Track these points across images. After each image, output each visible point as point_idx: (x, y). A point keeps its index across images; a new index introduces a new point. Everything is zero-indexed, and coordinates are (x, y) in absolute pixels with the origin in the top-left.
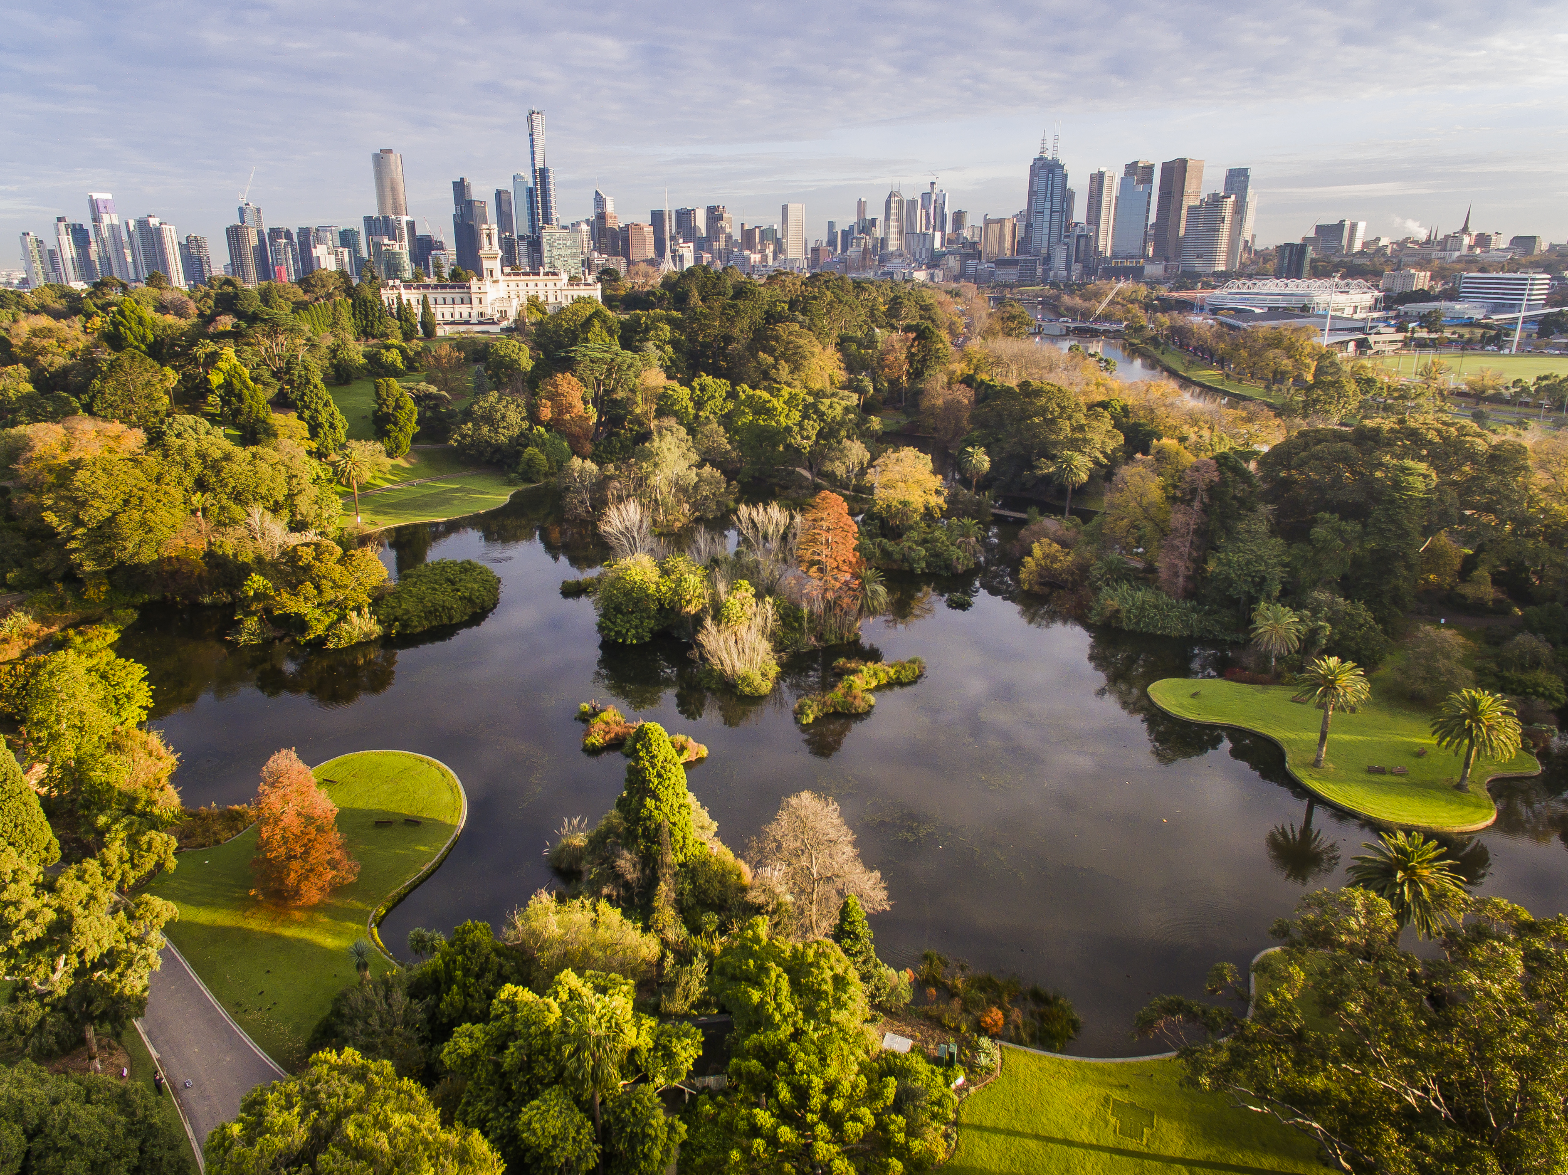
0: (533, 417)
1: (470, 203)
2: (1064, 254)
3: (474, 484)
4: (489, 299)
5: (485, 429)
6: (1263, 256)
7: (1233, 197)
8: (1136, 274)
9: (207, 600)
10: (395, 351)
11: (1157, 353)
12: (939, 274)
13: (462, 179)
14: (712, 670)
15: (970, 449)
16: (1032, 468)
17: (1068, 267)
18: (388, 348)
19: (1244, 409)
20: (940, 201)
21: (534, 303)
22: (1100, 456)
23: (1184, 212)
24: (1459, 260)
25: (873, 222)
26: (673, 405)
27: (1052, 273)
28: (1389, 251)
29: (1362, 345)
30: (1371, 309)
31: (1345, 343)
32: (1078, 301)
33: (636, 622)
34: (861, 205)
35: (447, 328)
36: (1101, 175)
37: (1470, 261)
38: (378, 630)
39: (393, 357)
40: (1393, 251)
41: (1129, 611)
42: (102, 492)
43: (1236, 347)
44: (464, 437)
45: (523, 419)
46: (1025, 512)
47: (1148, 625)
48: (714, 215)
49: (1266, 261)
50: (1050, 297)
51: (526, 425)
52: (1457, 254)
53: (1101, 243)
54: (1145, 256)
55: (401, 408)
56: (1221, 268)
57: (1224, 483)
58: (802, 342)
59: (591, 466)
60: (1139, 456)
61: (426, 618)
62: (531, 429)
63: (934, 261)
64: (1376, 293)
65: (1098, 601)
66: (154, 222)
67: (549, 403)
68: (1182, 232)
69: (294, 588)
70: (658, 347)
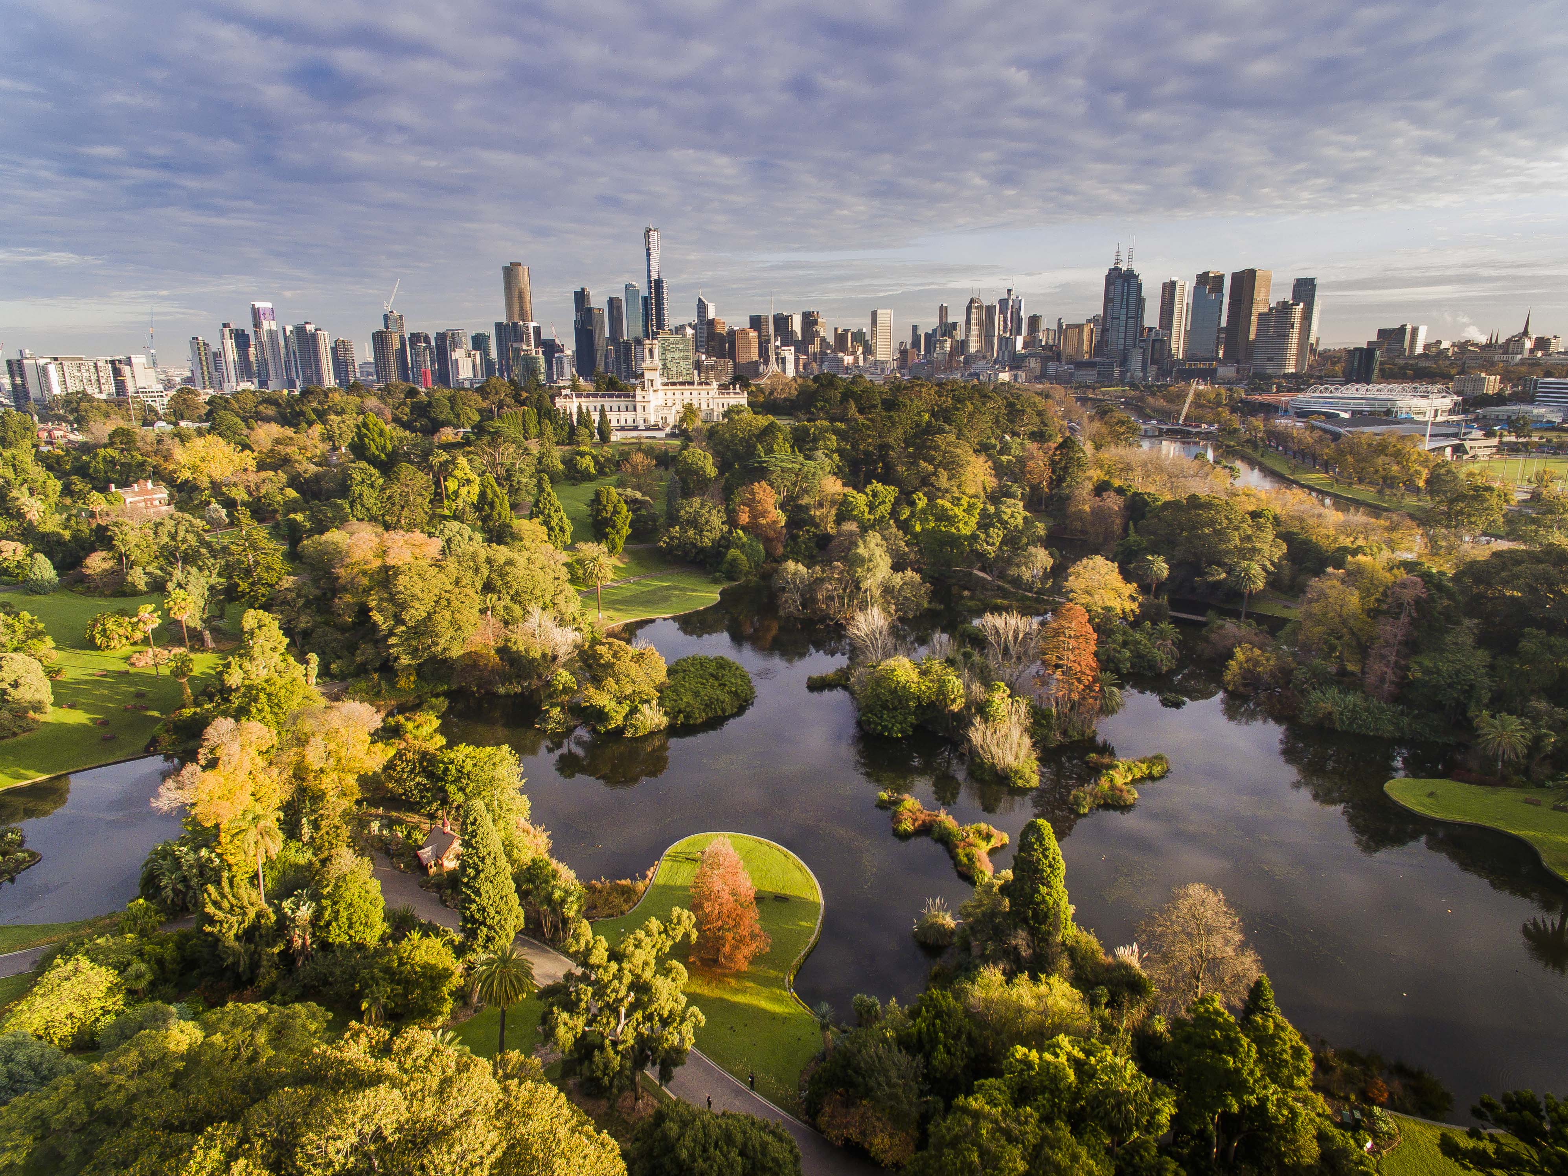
0: (732, 521)
1: (590, 310)
2: (1140, 358)
3: (685, 582)
4: (651, 408)
5: (691, 533)
6: (1327, 357)
7: (1302, 305)
8: (1208, 375)
9: (502, 690)
10: (588, 458)
11: (1257, 455)
12: (1022, 375)
13: (583, 289)
14: (983, 763)
15: (1150, 558)
16: (1202, 574)
17: (1144, 369)
18: (582, 454)
19: (1386, 519)
20: (1017, 306)
21: (689, 411)
22: (1268, 563)
23: (1254, 318)
24: (1523, 362)
25: (954, 325)
26: (852, 510)
27: (1129, 374)
28: (1450, 353)
29: (1458, 450)
30: (1451, 412)
31: (1443, 448)
32: (1162, 403)
33: (900, 718)
34: (943, 311)
35: (619, 433)
36: (1173, 284)
37: (1533, 363)
38: (665, 721)
39: (587, 463)
40: (1454, 353)
41: (1341, 713)
42: (420, 595)
43: (1341, 453)
44: (672, 539)
45: (723, 523)
46: (1203, 615)
47: (1360, 727)
48: (809, 320)
49: (1334, 364)
50: (1132, 398)
51: (725, 528)
52: (1519, 357)
53: (1174, 346)
54: (1216, 359)
55: (619, 513)
56: (1292, 370)
57: (1431, 599)
58: (959, 451)
59: (802, 569)
60: (1330, 570)
61: (704, 711)
62: (730, 532)
63: (1016, 362)
64: (1455, 397)
65: (1308, 703)
66: (310, 328)
67: (747, 509)
68: (1252, 336)
69: (597, 682)
70: (827, 455)
